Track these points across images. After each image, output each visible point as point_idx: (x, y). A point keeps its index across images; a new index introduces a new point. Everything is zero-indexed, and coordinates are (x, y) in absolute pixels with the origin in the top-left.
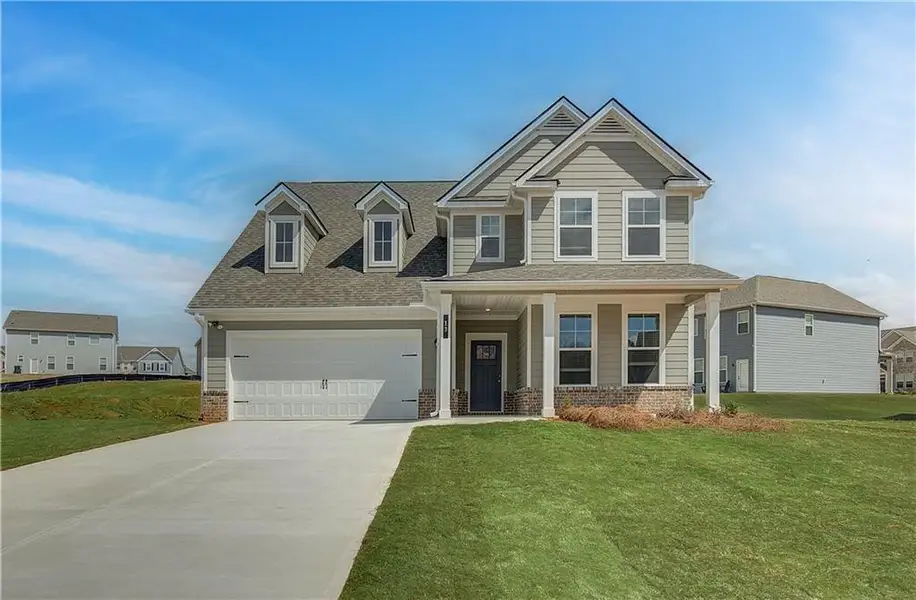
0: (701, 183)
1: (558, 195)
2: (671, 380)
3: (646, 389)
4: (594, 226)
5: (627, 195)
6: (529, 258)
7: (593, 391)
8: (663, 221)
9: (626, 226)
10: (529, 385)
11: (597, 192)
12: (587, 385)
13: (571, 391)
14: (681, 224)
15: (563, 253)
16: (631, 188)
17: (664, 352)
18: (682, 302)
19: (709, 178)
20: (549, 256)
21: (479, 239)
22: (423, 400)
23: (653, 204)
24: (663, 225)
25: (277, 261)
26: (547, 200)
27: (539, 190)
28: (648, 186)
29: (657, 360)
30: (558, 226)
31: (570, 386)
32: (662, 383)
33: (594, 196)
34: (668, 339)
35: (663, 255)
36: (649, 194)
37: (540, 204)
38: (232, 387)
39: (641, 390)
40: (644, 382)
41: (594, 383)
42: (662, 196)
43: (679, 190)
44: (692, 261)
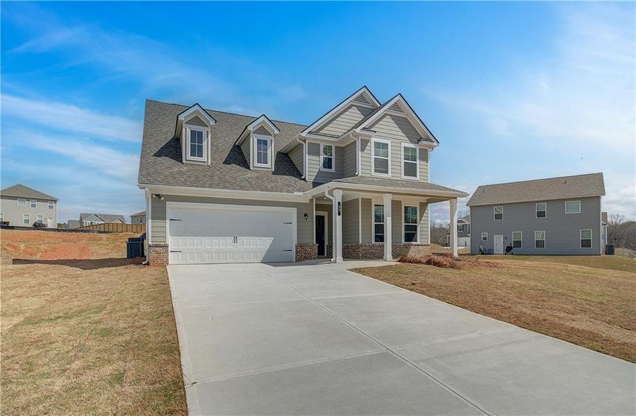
0: (435, 144)
2: (422, 240)
3: (412, 244)
4: (389, 159)
5: (404, 145)
6: (361, 172)
8: (418, 160)
9: (403, 160)
10: (360, 243)
14: (425, 163)
15: (376, 171)
16: (405, 141)
17: (419, 226)
18: (425, 202)
19: (438, 142)
20: (368, 172)
21: (322, 157)
22: (298, 250)
23: (414, 151)
24: (418, 162)
25: (191, 155)
26: (368, 141)
28: (412, 142)
29: (416, 230)
30: (373, 156)
32: (419, 243)
33: (389, 142)
34: (420, 220)
35: (418, 178)
36: (412, 146)
37: (365, 143)
38: (171, 241)
39: (410, 245)
40: (411, 241)
42: (417, 147)
43: (425, 145)
44: (430, 182)
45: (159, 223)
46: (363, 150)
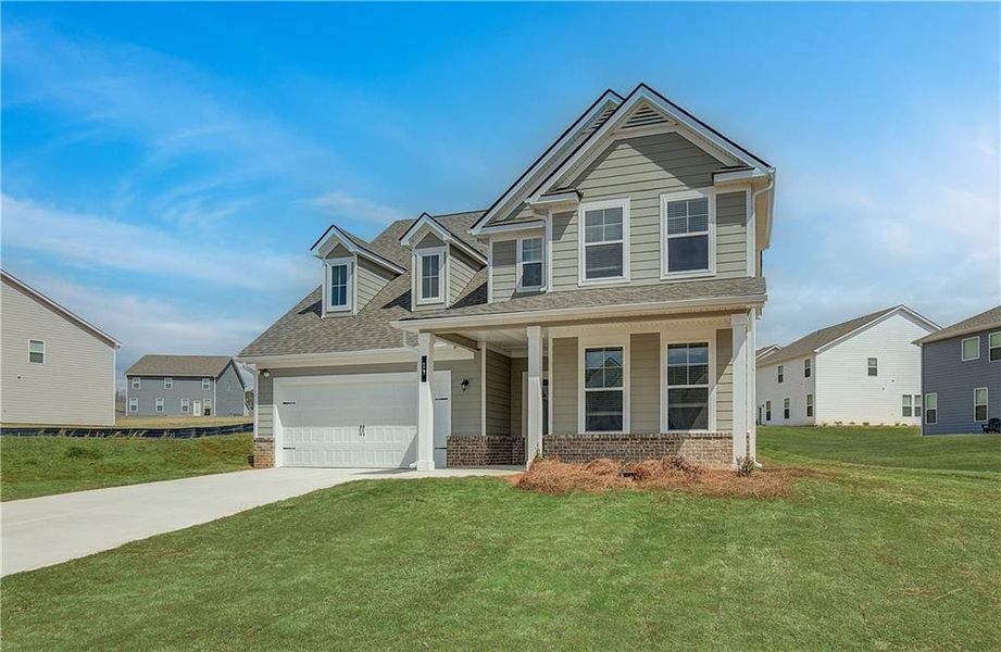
1: (584, 208)
3: (690, 437)
4: (626, 241)
5: (666, 199)
6: (550, 284)
7: (623, 440)
8: (712, 226)
9: (665, 236)
11: (629, 199)
12: (617, 433)
13: (597, 440)
14: (737, 228)
15: (589, 275)
16: (669, 189)
17: (715, 390)
19: (767, 166)
20: (571, 280)
21: (520, 266)
22: (451, 448)
23: (699, 206)
24: (712, 230)
26: (571, 215)
27: (560, 205)
28: (692, 185)
29: (706, 400)
30: (582, 245)
31: (596, 434)
32: (711, 429)
33: (624, 204)
34: (719, 375)
35: (712, 270)
36: (696, 194)
37: (562, 221)
38: (280, 434)
39: (683, 438)
40: (688, 428)
41: (626, 430)
42: (709, 195)
43: (724, 185)
45: (266, 409)
46: (557, 236)
